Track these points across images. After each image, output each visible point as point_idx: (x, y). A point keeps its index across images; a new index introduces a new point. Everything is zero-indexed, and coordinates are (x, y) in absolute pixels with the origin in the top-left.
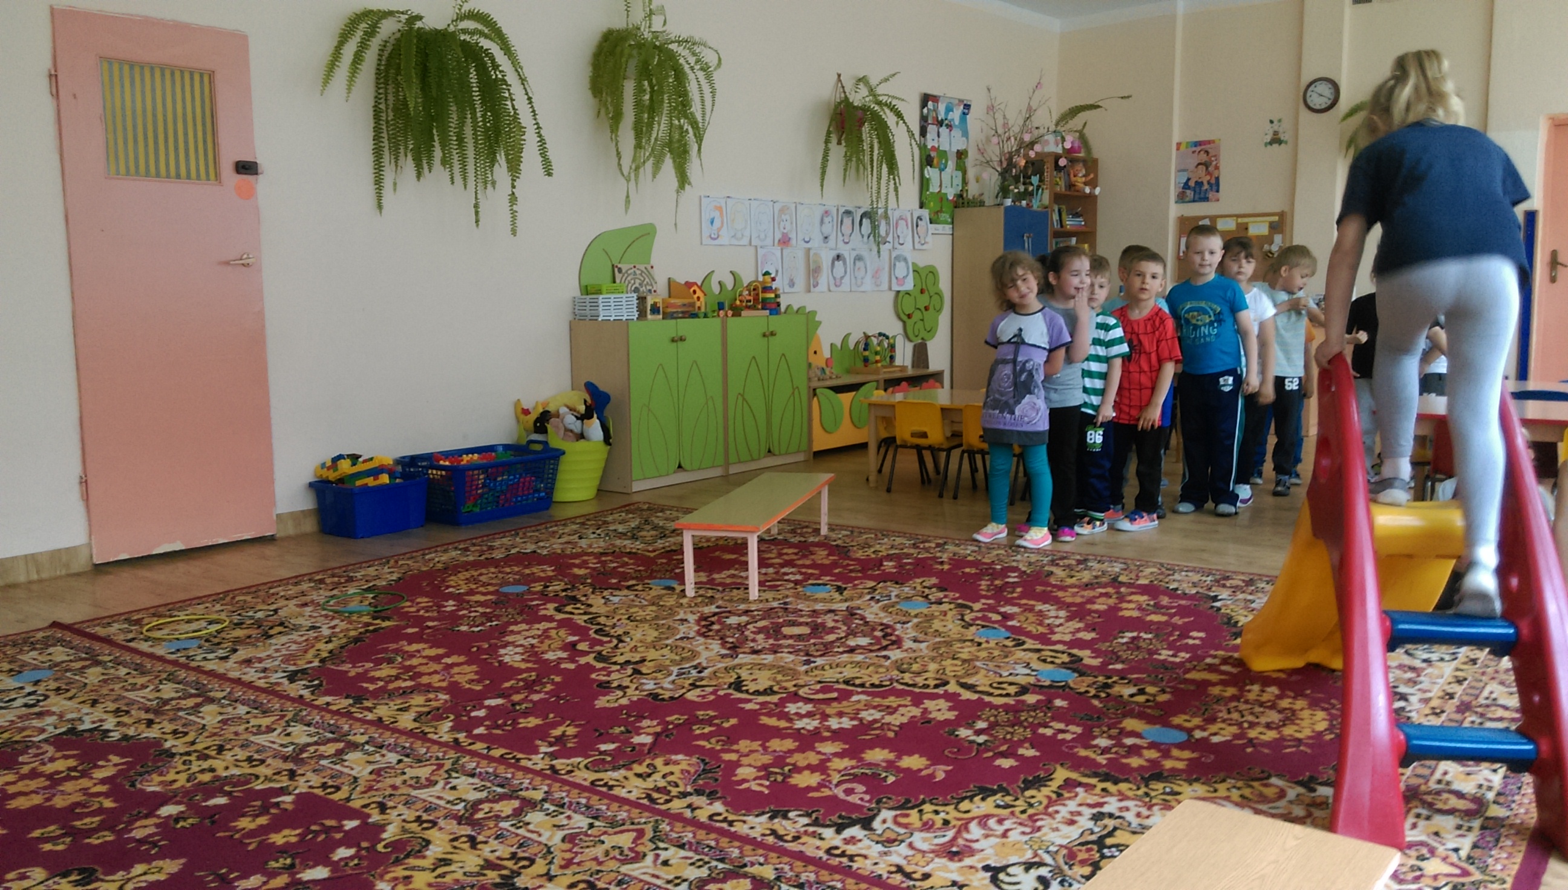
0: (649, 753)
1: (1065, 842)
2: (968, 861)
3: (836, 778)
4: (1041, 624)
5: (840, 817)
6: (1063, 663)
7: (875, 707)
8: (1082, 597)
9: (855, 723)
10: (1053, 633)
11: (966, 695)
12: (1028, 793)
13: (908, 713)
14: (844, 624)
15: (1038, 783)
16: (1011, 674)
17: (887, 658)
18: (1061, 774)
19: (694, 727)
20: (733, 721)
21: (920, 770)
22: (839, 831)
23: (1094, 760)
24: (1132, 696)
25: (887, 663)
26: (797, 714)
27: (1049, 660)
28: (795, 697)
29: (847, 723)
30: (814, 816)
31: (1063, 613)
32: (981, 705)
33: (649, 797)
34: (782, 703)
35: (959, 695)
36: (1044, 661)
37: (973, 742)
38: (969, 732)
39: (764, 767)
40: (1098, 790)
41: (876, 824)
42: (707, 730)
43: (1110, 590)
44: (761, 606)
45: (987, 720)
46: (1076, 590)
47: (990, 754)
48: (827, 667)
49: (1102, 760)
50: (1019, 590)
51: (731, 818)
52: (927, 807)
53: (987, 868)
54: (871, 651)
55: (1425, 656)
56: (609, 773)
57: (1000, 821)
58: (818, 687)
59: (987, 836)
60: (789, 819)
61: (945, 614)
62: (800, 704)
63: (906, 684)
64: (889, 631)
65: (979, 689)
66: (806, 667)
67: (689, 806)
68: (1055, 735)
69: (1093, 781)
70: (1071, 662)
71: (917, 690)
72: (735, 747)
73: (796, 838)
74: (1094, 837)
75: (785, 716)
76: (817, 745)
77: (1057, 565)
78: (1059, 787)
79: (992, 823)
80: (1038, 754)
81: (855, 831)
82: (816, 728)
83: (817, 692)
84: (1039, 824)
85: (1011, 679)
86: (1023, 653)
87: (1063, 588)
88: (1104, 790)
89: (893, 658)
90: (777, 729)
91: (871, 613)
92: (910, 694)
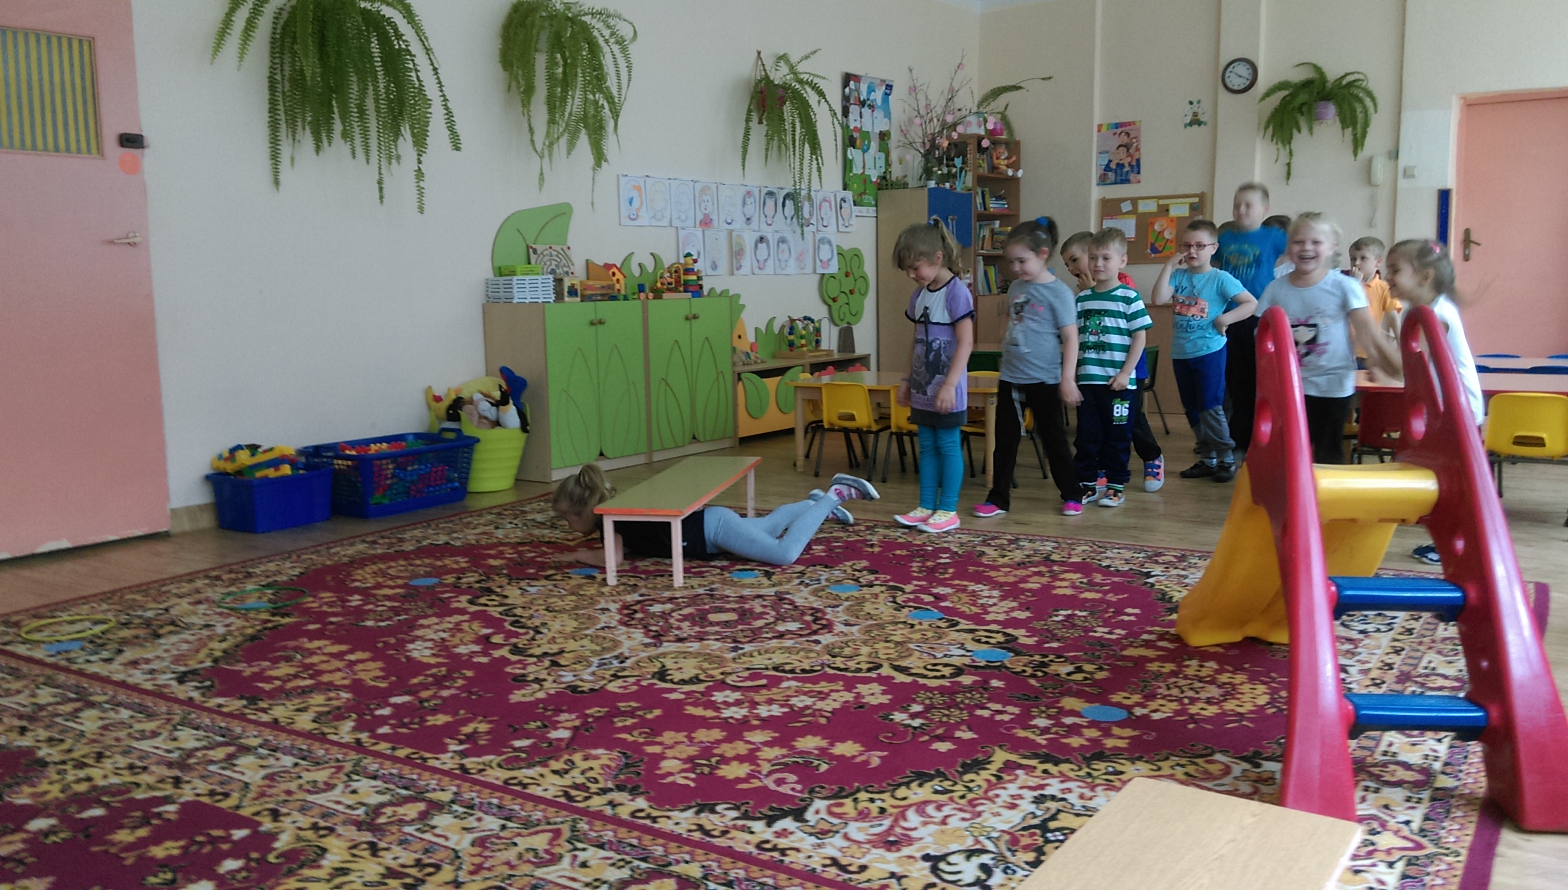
0: (568, 746)
1: (1006, 827)
2: (906, 851)
3: (766, 768)
4: (974, 605)
5: (772, 809)
6: (999, 643)
7: (805, 694)
8: (1015, 576)
9: (786, 710)
10: (988, 613)
11: (900, 678)
12: (967, 777)
13: (840, 698)
14: (774, 610)
15: (977, 766)
16: (945, 656)
17: (817, 642)
18: (1000, 757)
19: (616, 720)
20: (657, 712)
21: (854, 757)
22: (769, 824)
23: (1034, 740)
24: (1069, 674)
25: (818, 648)
26: (725, 703)
27: (984, 640)
28: (722, 685)
29: (776, 710)
31: (996, 593)
32: (915, 687)
33: (566, 795)
34: (709, 691)
35: (893, 678)
36: (979, 641)
37: (909, 726)
38: (904, 716)
39: (690, 760)
40: (1038, 773)
41: (809, 815)
42: (630, 722)
43: (1043, 569)
44: (686, 593)
45: (923, 703)
46: (1008, 569)
47: (926, 738)
48: (756, 654)
49: (1041, 740)
50: (951, 570)
51: (655, 813)
52: (863, 796)
53: (926, 858)
54: (801, 636)
55: (1362, 627)
56: (524, 771)
57: (939, 808)
59: (925, 824)
60: (717, 813)
61: (876, 596)
62: (728, 692)
63: (839, 669)
64: (819, 615)
65: (913, 671)
66: (734, 654)
67: (610, 803)
68: (992, 716)
69: (1033, 762)
70: (1007, 642)
71: (850, 675)
72: (659, 739)
73: (724, 833)
74: (1036, 821)
75: (713, 705)
76: (746, 734)
77: (989, 545)
78: (1000, 770)
79: (930, 809)
80: (975, 736)
81: (788, 823)
82: (745, 716)
83: (746, 679)
84: (979, 809)
85: (946, 660)
86: (958, 634)
87: (996, 568)
88: (1045, 771)
89: (824, 642)
90: (703, 719)
91: (801, 598)
92: (842, 678)
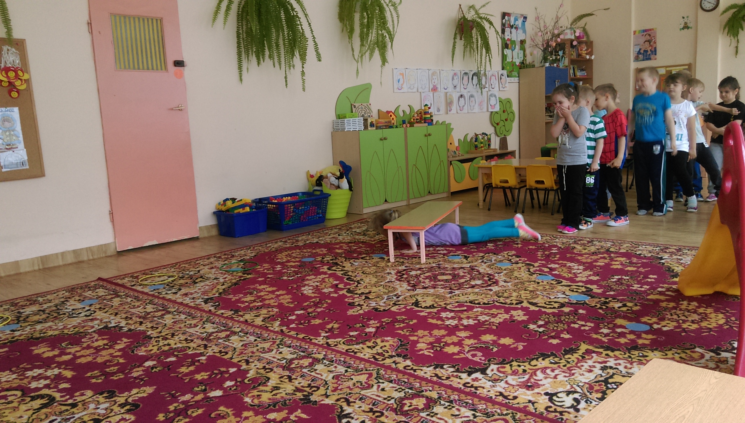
0: (374, 336)
1: (587, 381)
2: (536, 390)
3: (467, 349)
4: (570, 273)
5: (470, 368)
6: (583, 292)
7: (485, 314)
8: (591, 259)
9: (476, 322)
10: (577, 277)
11: (532, 308)
12: (567, 356)
13: (502, 317)
14: (469, 274)
15: (572, 351)
16: (555, 298)
17: (491, 290)
18: (584, 347)
19: (395, 324)
20: (415, 321)
21: (510, 345)
22: (469, 375)
23: (601, 339)
24: (619, 308)
25: (491, 293)
26: (446, 318)
27: (575, 290)
28: (445, 309)
29: (471, 322)
30: (456, 367)
31: (581, 267)
32: (540, 313)
33: (374, 358)
34: (439, 312)
35: (529, 308)
36: (573, 291)
37: (537, 331)
38: (535, 326)
39: (431, 343)
40: (603, 355)
41: (488, 371)
42: (402, 325)
43: (606, 255)
44: (427, 266)
45: (544, 320)
46: (588, 256)
47: (546, 337)
48: (461, 295)
49: (605, 340)
50: (558, 256)
51: (415, 368)
52: (514, 363)
53: (546, 394)
54: (483, 287)
56: (355, 346)
57: (553, 371)
58: (457, 304)
59: (546, 378)
60: (444, 369)
61: (520, 268)
62: (448, 313)
63: (502, 303)
64: (491, 277)
65: (539, 305)
66: (450, 295)
67: (394, 362)
68: (580, 327)
69: (601, 350)
70: (587, 291)
71: (507, 306)
72: (416, 334)
73: (448, 378)
74: (603, 379)
75: (441, 319)
76: (457, 332)
77: (578, 244)
78: (584, 353)
79: (548, 371)
80: (571, 337)
81: (478, 375)
82: (456, 324)
83: (456, 307)
84: (573, 372)
85: (555, 300)
86: (561, 287)
87: (581, 255)
88: (607, 355)
89: (494, 290)
90: (436, 324)
91: (482, 269)
92: (504, 307)
